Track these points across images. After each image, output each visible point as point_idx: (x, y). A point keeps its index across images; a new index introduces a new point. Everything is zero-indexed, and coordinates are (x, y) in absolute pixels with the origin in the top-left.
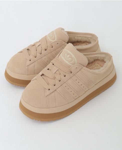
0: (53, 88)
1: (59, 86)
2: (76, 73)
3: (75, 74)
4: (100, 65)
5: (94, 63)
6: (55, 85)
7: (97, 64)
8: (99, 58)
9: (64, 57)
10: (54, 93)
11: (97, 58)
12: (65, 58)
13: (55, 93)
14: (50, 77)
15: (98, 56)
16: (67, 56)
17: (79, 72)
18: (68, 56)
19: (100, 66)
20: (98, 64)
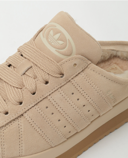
0: (15, 110)
1: (31, 106)
2: (72, 77)
3: (70, 79)
4: (122, 68)
5: (109, 63)
6: (21, 103)
7: (115, 65)
8: (119, 54)
9: (47, 39)
10: (16, 122)
11: (115, 53)
12: (48, 41)
13: (19, 123)
14: (10, 83)
15: (117, 49)
16: (54, 35)
17: (80, 75)
18: (57, 36)
19: (120, 69)
20: (117, 64)
